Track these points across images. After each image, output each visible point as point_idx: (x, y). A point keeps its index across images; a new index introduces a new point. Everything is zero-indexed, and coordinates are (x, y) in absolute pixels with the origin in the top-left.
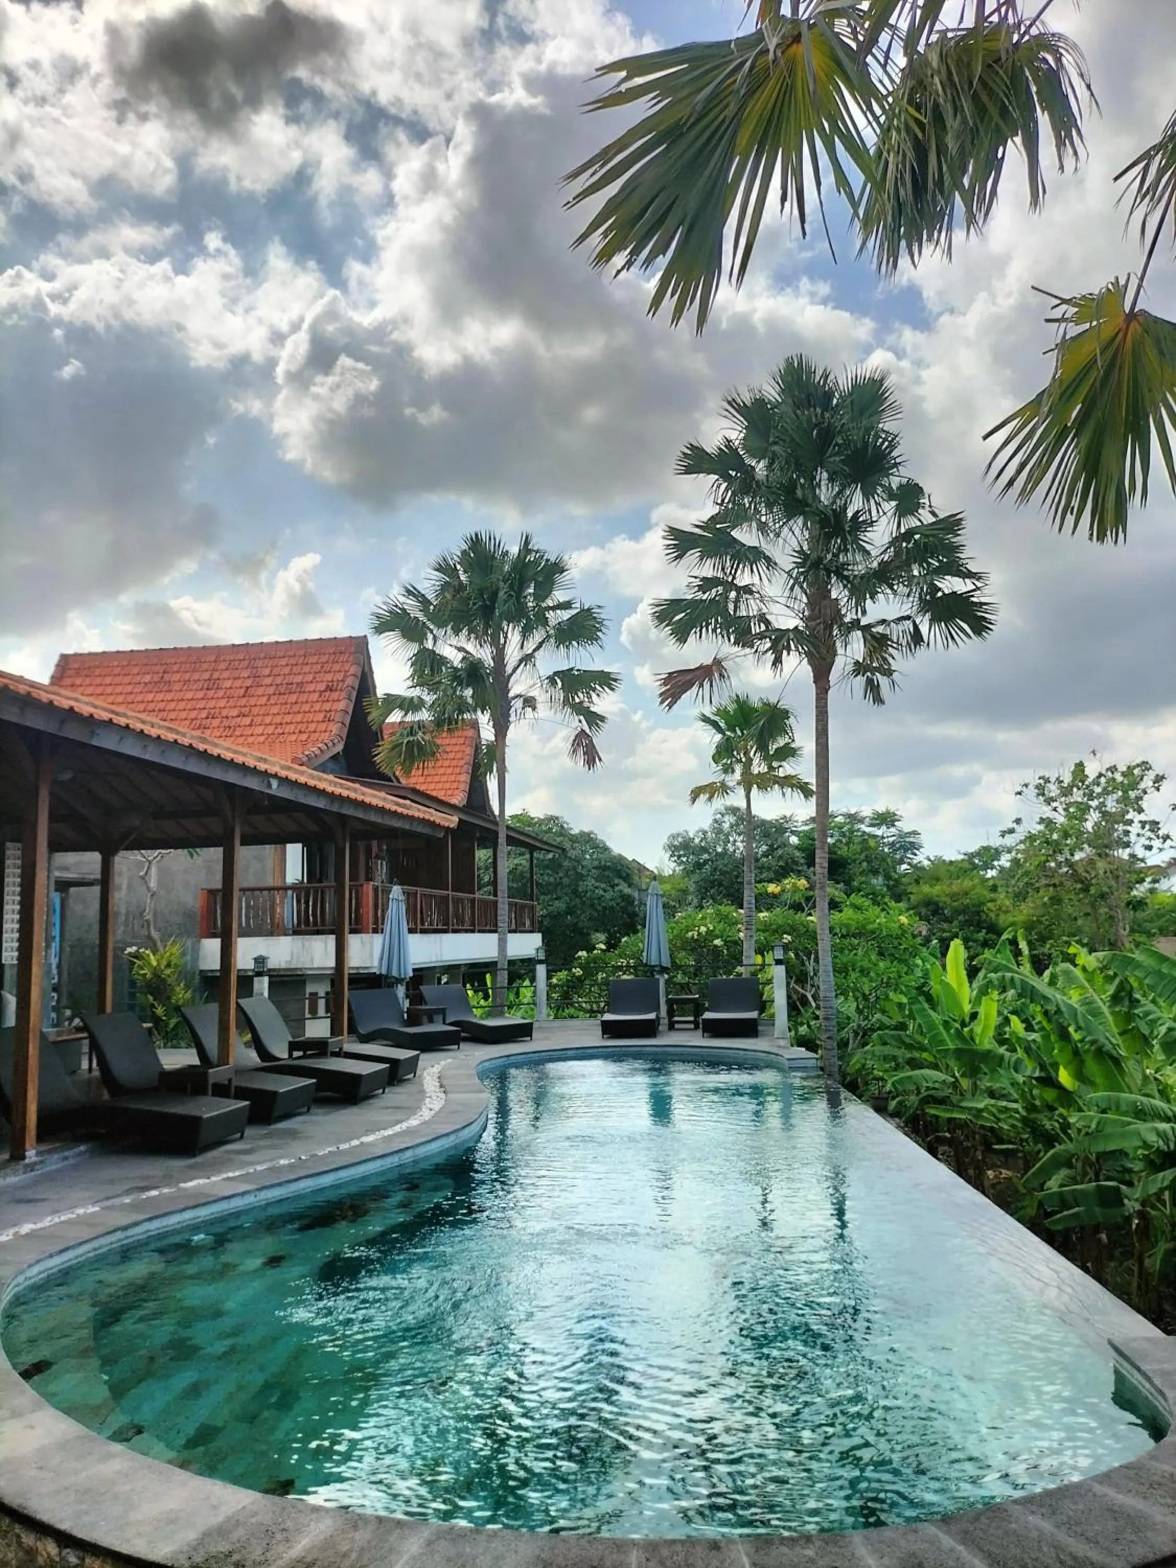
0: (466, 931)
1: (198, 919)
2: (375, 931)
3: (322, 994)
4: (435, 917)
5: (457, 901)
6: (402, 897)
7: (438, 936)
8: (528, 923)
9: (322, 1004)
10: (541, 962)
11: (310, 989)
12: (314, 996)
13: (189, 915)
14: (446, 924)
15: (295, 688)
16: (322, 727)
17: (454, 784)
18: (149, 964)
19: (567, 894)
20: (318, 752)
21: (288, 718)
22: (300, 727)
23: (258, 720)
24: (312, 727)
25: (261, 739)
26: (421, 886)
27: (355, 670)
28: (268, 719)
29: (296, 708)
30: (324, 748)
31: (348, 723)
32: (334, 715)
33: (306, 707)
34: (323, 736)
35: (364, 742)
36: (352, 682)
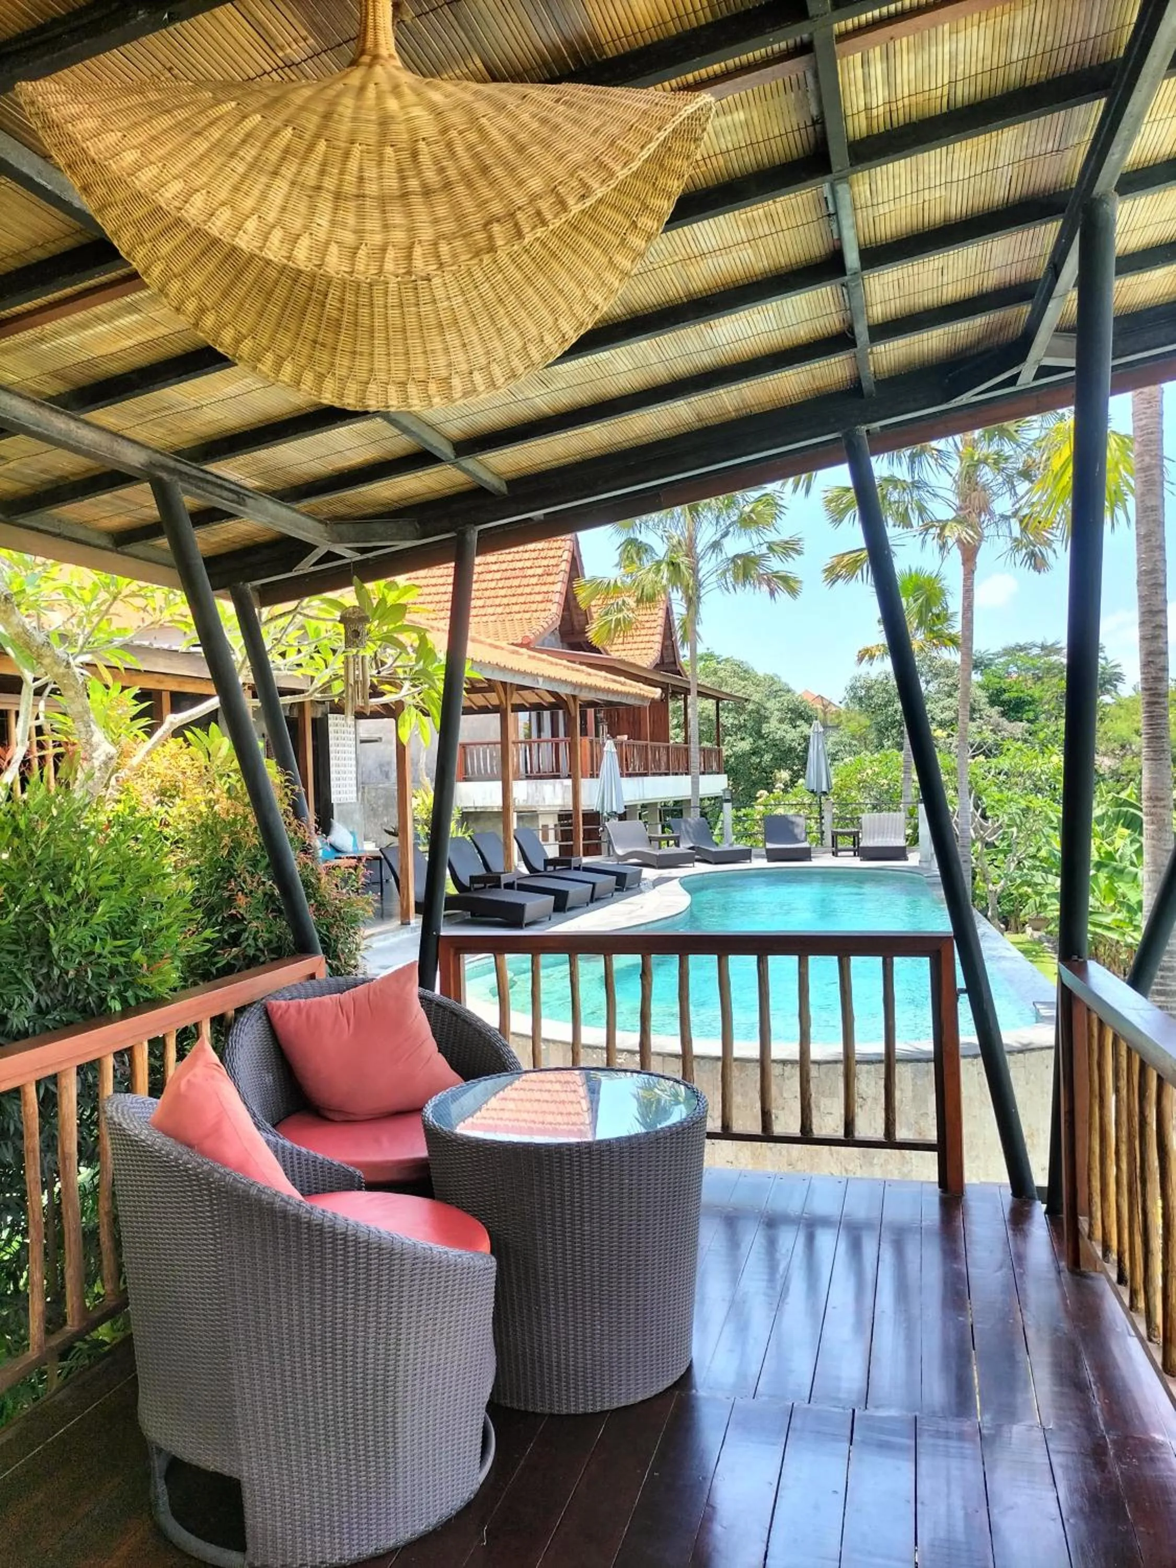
0: (663, 775)
2: (592, 776)
3: (551, 826)
4: (637, 763)
5: (654, 749)
6: (613, 749)
7: (640, 778)
8: (715, 765)
9: (551, 834)
10: (727, 801)
11: (542, 823)
12: (545, 827)
14: (646, 768)
15: (518, 573)
16: (541, 606)
17: (649, 645)
18: (424, 802)
19: (751, 735)
20: (541, 630)
21: (514, 600)
22: (524, 607)
23: (489, 602)
24: (534, 607)
25: (493, 618)
26: (625, 737)
27: (567, 555)
28: (497, 601)
29: (519, 591)
30: (546, 626)
31: (562, 603)
32: (551, 596)
33: (528, 590)
34: (543, 614)
35: (575, 616)
36: (565, 566)
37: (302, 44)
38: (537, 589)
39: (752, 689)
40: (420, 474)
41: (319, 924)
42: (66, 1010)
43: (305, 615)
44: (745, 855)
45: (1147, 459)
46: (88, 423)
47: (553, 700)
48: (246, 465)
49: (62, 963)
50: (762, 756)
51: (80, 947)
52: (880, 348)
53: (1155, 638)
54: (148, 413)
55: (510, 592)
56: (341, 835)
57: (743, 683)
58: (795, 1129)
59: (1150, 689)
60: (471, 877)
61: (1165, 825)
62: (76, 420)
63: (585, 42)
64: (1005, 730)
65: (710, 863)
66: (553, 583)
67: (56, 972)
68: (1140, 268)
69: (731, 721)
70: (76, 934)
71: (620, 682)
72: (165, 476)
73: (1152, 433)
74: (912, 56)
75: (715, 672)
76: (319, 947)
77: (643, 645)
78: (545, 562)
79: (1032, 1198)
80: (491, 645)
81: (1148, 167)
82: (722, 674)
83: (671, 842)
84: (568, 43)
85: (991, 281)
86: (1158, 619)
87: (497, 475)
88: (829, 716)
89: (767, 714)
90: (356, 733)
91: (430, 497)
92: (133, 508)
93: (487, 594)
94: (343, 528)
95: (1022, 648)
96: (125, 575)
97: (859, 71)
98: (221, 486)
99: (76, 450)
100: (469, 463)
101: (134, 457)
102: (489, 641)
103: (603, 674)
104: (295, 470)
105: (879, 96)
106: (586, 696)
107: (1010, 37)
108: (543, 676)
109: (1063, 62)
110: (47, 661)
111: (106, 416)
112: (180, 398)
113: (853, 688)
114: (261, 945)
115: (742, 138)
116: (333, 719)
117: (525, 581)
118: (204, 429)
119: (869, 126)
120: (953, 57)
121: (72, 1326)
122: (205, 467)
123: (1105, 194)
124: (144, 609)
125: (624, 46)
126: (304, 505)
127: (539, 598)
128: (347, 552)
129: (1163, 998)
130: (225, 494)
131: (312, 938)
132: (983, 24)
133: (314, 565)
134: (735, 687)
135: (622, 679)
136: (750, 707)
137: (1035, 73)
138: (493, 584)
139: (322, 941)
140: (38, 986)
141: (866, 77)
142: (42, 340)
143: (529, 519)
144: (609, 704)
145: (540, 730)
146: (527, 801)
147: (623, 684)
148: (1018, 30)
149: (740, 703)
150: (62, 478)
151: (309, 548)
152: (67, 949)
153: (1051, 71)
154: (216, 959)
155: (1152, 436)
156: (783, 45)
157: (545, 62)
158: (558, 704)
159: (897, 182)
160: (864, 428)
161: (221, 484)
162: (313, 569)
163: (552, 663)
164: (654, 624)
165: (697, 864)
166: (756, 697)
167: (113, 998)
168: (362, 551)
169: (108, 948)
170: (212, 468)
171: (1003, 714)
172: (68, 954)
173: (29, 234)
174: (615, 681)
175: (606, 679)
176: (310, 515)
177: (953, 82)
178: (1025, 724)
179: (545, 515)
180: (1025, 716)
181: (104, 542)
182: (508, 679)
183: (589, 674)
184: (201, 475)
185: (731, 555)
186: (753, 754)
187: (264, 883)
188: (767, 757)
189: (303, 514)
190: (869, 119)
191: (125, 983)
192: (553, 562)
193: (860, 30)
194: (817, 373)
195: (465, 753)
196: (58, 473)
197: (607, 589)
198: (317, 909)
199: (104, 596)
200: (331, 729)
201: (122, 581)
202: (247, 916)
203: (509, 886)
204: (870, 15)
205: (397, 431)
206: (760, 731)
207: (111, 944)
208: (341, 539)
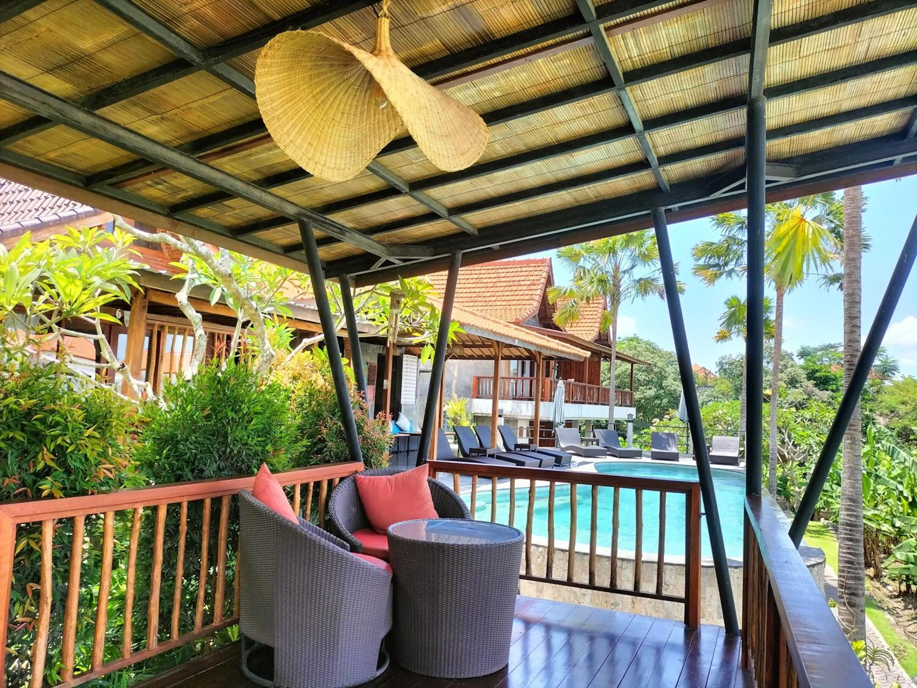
0: (595, 404)
1: (472, 389)
2: (550, 401)
3: (525, 427)
4: (579, 396)
5: (590, 389)
6: (563, 386)
7: (580, 405)
8: (628, 402)
9: (525, 432)
10: (632, 422)
11: (519, 425)
12: (521, 429)
13: (467, 388)
14: (584, 399)
15: (516, 283)
16: (528, 302)
17: (592, 328)
18: (453, 409)
19: (655, 387)
20: (526, 315)
21: (513, 298)
22: (518, 302)
23: (499, 298)
24: (524, 302)
25: (500, 307)
26: (573, 380)
27: (545, 275)
28: (503, 298)
29: (516, 293)
30: (529, 313)
31: (540, 301)
32: (534, 297)
33: (521, 293)
34: (529, 307)
35: (547, 309)
36: (543, 281)
37: (360, 36)
38: (526, 292)
39: (657, 359)
40: (432, 223)
41: (363, 448)
42: (231, 470)
43: (377, 293)
44: (638, 454)
45: (851, 231)
46: (270, 193)
47: (528, 354)
48: (346, 216)
49: (231, 446)
50: (662, 400)
51: (241, 439)
52: (668, 168)
53: (852, 332)
54: (299, 189)
55: (510, 293)
56: (404, 421)
57: (652, 356)
58: (607, 584)
59: (849, 361)
60: (470, 449)
61: (855, 441)
62: (265, 192)
63: (485, 32)
64: (817, 395)
65: (616, 457)
66: (536, 290)
67: (228, 450)
68: (802, 131)
69: (643, 377)
70: (240, 433)
71: (567, 347)
72: (305, 219)
73: (854, 217)
74: (647, 36)
75: (635, 348)
76: (362, 459)
77: (588, 328)
78: (532, 278)
79: (737, 635)
80: (494, 321)
81: (790, 83)
82: (639, 349)
83: (594, 443)
84: (478, 33)
85: (721, 136)
86: (855, 322)
87: (473, 226)
88: (709, 380)
89: (667, 375)
90: (418, 366)
91: (439, 235)
92: (293, 234)
93: (498, 294)
94: (395, 249)
95: (832, 347)
96: (291, 268)
97: (622, 42)
98: (332, 225)
99: (263, 205)
100: (456, 219)
101: (291, 210)
102: (492, 318)
103: (557, 341)
104: (370, 219)
105: (635, 52)
106: (547, 353)
107: (694, 27)
108: (518, 339)
109: (726, 37)
110: (246, 307)
111: (279, 190)
112: (313, 183)
113: (721, 363)
114: (332, 454)
115: (570, 71)
116: (406, 357)
117: (520, 288)
118: (325, 198)
119: (633, 65)
120: (668, 36)
121: (217, 622)
122: (327, 217)
123: (759, 97)
124: (299, 287)
125: (504, 34)
126: (375, 236)
127: (528, 297)
128: (396, 261)
129: (850, 543)
130: (335, 229)
131: (359, 455)
132: (679, 22)
133: (380, 267)
134: (647, 357)
135: (568, 345)
136: (656, 370)
137: (712, 42)
138: (501, 289)
139: (364, 457)
140: (220, 457)
141: (626, 45)
142: (251, 155)
143: (490, 248)
144: (560, 358)
145: (523, 372)
146: (511, 412)
147: (569, 348)
148: (698, 24)
149: (649, 368)
150: (260, 219)
151: (378, 258)
152: (236, 440)
153: (721, 40)
154: (311, 460)
155: (854, 219)
156: (581, 32)
157: (469, 41)
158: (532, 357)
159: (655, 90)
160: (663, 209)
161: (333, 224)
162: (380, 269)
163: (527, 333)
164: (596, 317)
165: (608, 457)
166: (660, 364)
167: (255, 467)
168: (404, 261)
169: (255, 441)
170: (329, 217)
171: (816, 385)
172: (235, 442)
173: (246, 110)
174: (564, 346)
175: (558, 344)
176: (379, 242)
177: (671, 46)
178: (830, 393)
179: (500, 246)
180: (830, 388)
181: (279, 250)
182: (502, 340)
183: (549, 341)
184: (324, 220)
185: (637, 278)
186: (656, 398)
187: (336, 424)
188: (665, 401)
189: (375, 241)
190: (632, 62)
191: (261, 460)
192: (537, 278)
193: (617, 26)
194: (636, 180)
195: (479, 382)
196: (258, 216)
197: (564, 294)
198: (363, 440)
199: (279, 278)
200: (404, 363)
201: (289, 271)
202: (327, 440)
203: (492, 456)
204: (621, 19)
205: (418, 203)
206: (661, 385)
207: (256, 439)
208: (393, 254)
